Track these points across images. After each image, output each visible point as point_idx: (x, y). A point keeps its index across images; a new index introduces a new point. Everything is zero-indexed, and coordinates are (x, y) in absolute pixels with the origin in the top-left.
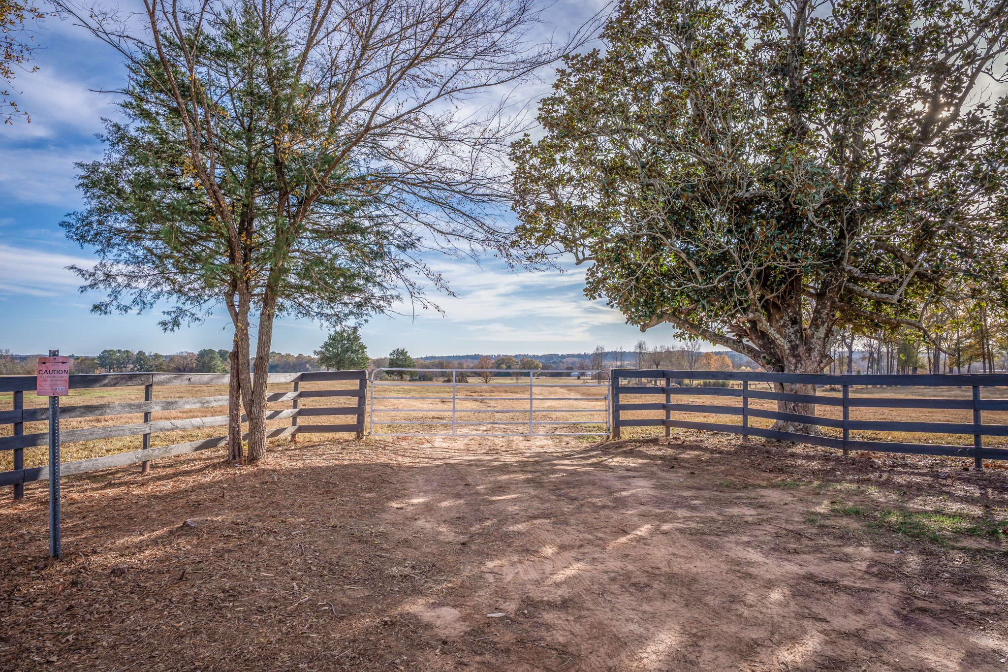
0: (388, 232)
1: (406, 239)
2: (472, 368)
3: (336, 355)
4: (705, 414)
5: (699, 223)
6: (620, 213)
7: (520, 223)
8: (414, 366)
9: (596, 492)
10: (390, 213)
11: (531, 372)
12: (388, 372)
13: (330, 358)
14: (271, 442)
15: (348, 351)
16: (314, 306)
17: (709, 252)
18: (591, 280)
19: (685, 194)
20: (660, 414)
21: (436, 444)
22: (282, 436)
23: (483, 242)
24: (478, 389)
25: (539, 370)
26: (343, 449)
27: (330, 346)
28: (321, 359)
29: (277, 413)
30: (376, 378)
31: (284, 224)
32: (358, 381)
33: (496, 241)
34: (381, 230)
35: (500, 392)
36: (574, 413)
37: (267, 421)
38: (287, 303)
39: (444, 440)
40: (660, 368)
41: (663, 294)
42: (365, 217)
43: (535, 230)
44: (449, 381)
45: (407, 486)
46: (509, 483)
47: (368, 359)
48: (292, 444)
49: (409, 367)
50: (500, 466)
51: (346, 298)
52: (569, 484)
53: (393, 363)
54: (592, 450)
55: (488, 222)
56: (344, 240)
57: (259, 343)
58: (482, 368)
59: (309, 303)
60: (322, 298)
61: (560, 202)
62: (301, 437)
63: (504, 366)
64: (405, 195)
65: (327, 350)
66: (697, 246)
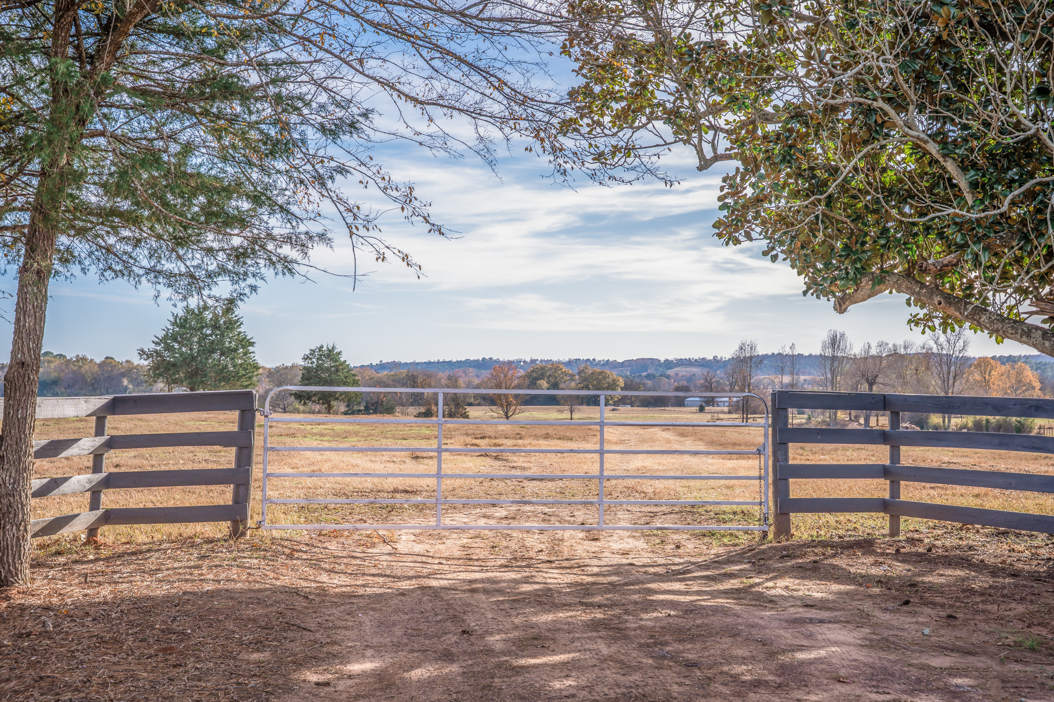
0: (300, 98)
1: (340, 113)
2: (478, 387)
3: (189, 360)
4: (977, 490)
5: (971, 76)
6: (795, 57)
7: (580, 81)
8: (355, 383)
9: (741, 652)
10: (304, 57)
11: (603, 394)
12: (299, 396)
13: (174, 365)
14: (41, 547)
15: (213, 351)
16: (143, 257)
17: (992, 139)
18: (729, 200)
19: (943, 11)
20: (878, 488)
21: (402, 547)
22: (66, 532)
23: (504, 120)
24: (489, 431)
25: (618, 393)
26: (203, 557)
27: (175, 340)
28: (156, 367)
29: (55, 483)
30: (274, 406)
31: (69, 75)
32: (235, 415)
33: (530, 119)
34: (284, 92)
35: (536, 437)
36: (692, 483)
37: (33, 502)
38: (81, 247)
39: (418, 537)
40: (876, 390)
41: (885, 231)
42: (249, 63)
43: (613, 96)
44: (428, 414)
45: (340, 635)
46: (554, 629)
47: (257, 367)
48: (90, 548)
49: (345, 384)
50: (535, 593)
51: (211, 239)
52: (683, 635)
53: (309, 376)
54: (729, 561)
55: (514, 78)
56: (206, 113)
57: (18, 332)
58: (499, 386)
59: (129, 249)
60: (159, 237)
61: (667, 35)
62: (108, 534)
63: (544, 383)
64: (336, 18)
65: (168, 348)
66: (965, 127)
